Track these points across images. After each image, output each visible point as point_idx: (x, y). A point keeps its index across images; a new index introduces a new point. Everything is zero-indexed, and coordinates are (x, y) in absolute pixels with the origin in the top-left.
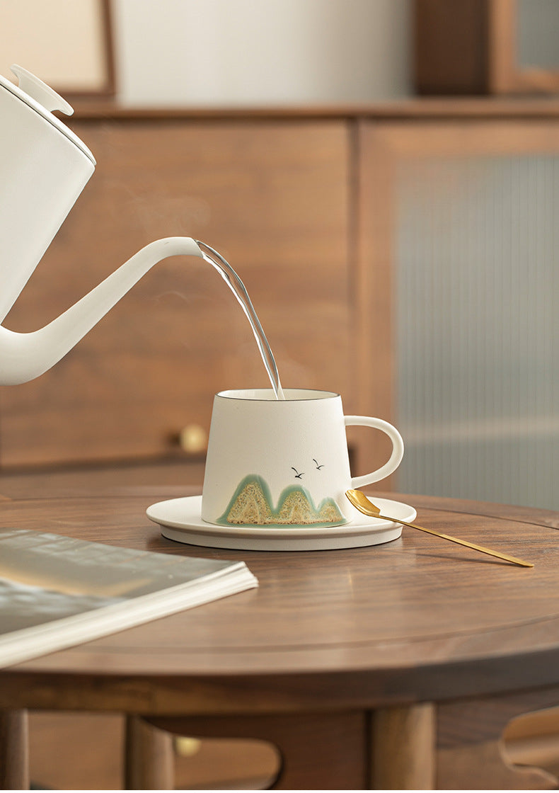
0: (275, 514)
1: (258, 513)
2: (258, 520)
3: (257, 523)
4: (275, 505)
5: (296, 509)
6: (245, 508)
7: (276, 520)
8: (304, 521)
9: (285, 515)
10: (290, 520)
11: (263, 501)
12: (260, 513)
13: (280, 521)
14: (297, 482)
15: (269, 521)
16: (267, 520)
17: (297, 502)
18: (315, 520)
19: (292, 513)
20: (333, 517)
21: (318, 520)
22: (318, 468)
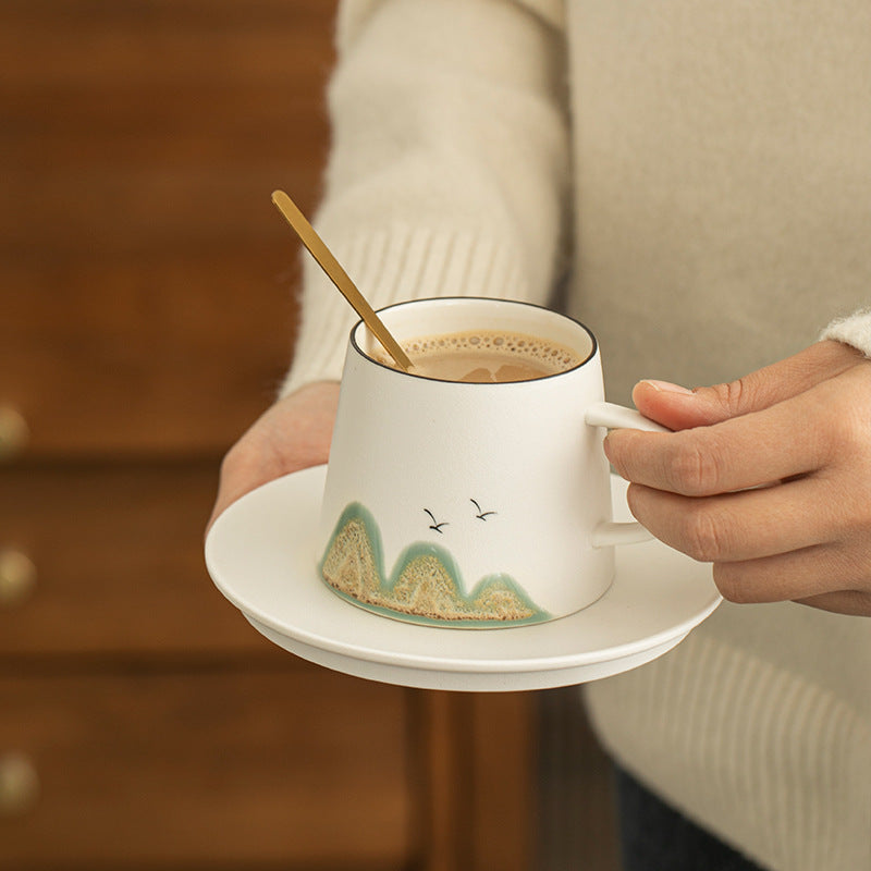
0: (388, 588)
1: (360, 578)
2: (359, 592)
3: (355, 596)
4: (388, 572)
5: (424, 588)
6: (343, 563)
7: (386, 601)
8: (438, 612)
9: (404, 596)
10: (412, 606)
11: (368, 558)
12: (363, 580)
13: (393, 604)
14: (433, 538)
15: (375, 599)
16: (373, 597)
17: (429, 575)
18: (462, 614)
19: (416, 593)
20: (505, 611)
21: (468, 615)
22: (481, 517)
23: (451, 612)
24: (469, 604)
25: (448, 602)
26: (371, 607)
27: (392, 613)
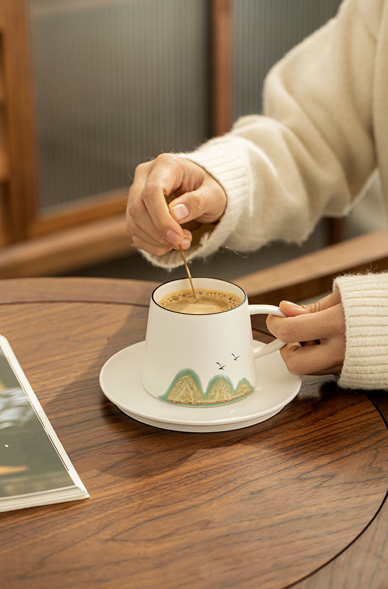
0: (206, 396)
1: (192, 396)
2: (192, 401)
3: (191, 403)
4: (204, 390)
5: (220, 392)
6: (182, 393)
7: (205, 401)
8: (226, 399)
9: (213, 396)
10: (216, 400)
11: (195, 388)
12: (194, 396)
13: (208, 402)
15: (201, 402)
16: (199, 401)
17: (221, 387)
18: (234, 397)
19: (217, 395)
20: (245, 391)
21: (236, 397)
22: (235, 359)
23: (231, 398)
24: (236, 393)
25: (229, 394)
26: (200, 405)
27: (209, 405)
